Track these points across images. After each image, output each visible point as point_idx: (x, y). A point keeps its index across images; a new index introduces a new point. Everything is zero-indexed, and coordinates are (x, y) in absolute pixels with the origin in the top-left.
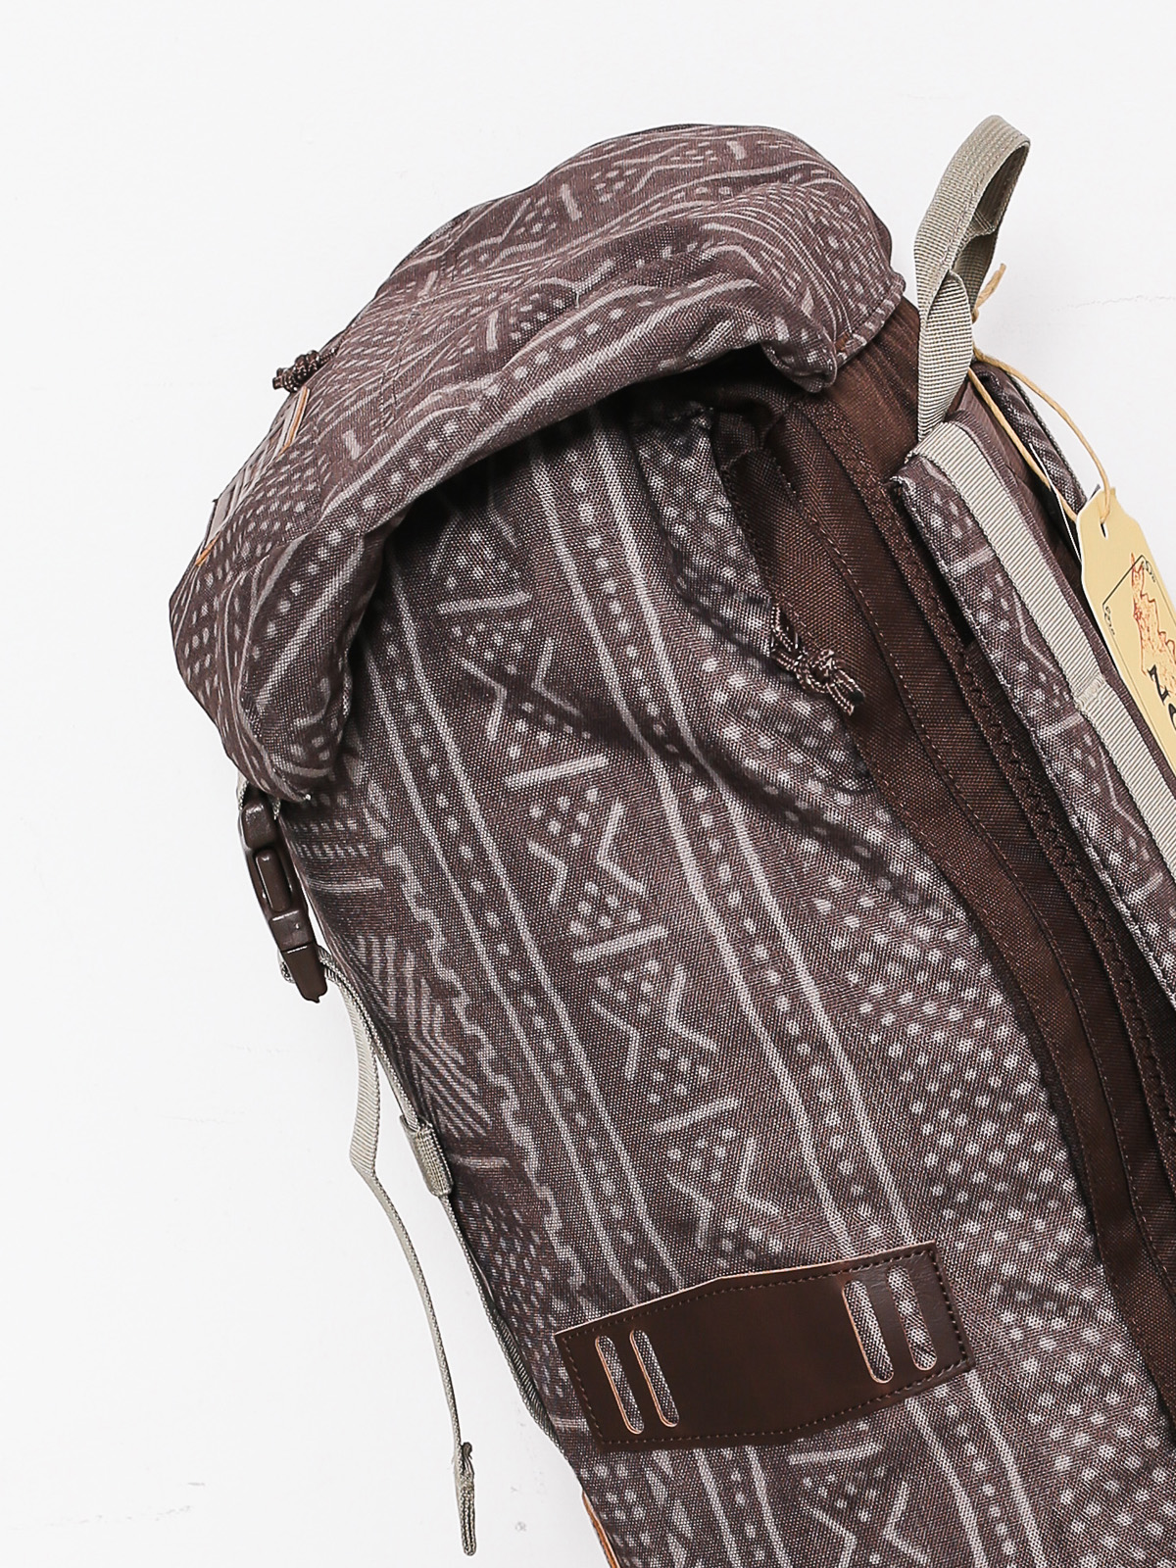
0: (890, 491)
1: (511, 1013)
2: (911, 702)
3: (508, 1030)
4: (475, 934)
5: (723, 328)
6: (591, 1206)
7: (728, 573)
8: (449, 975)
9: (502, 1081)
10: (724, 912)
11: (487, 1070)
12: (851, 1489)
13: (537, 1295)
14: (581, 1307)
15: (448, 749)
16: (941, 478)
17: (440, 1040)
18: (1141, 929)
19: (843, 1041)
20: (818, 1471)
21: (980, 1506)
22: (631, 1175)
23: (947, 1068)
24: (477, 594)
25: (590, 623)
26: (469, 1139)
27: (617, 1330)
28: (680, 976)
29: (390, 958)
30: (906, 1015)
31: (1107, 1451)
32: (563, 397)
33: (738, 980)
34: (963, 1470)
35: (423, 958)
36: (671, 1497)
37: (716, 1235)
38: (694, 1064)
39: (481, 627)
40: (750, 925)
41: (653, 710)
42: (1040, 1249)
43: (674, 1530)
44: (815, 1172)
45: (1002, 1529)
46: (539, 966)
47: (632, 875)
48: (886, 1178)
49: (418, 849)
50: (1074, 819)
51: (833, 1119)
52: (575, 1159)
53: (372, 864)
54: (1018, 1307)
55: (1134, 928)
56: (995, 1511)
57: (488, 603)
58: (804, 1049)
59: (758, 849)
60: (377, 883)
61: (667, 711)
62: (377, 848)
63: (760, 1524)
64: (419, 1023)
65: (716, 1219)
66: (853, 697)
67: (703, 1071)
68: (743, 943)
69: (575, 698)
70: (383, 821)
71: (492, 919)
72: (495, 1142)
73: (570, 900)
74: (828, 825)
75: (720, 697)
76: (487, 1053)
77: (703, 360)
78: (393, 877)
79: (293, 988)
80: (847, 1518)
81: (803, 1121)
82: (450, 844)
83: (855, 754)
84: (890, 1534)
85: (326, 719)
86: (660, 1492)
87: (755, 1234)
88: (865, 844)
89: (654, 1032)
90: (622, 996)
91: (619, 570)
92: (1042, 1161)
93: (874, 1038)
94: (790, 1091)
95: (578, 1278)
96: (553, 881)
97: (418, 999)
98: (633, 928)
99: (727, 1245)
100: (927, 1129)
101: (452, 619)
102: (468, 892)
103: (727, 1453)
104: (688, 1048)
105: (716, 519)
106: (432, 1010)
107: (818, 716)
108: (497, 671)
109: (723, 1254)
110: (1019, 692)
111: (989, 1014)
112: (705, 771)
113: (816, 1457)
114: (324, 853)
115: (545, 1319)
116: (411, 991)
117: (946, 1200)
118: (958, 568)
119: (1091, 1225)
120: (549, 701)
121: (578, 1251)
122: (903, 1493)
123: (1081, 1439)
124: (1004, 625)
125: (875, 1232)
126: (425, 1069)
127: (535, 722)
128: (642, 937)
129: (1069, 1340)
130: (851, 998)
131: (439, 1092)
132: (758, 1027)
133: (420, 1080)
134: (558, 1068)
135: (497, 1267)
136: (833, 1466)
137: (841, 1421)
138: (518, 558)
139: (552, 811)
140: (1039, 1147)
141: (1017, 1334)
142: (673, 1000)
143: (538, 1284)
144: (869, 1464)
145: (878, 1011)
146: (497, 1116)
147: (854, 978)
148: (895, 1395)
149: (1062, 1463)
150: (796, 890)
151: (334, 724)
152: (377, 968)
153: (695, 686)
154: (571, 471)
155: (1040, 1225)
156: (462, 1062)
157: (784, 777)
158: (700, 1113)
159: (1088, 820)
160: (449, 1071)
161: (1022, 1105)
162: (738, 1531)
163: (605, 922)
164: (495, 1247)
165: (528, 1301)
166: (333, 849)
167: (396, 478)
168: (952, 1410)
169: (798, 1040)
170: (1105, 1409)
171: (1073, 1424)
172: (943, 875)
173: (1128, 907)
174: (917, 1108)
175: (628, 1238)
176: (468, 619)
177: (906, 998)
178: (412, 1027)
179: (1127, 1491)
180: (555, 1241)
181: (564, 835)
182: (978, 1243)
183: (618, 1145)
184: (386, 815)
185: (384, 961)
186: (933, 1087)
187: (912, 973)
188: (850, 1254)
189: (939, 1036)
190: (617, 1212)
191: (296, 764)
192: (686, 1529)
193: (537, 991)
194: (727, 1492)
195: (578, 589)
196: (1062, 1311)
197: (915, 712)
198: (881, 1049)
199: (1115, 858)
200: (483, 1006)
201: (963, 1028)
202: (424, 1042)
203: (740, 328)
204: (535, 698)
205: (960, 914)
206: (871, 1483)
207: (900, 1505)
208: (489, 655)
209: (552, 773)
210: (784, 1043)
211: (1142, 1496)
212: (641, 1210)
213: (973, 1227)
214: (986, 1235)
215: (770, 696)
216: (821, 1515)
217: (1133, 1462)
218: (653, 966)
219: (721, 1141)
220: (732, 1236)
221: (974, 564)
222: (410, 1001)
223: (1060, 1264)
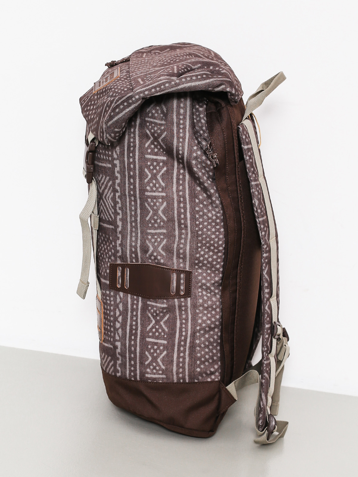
0: (237, 128)
1: (128, 200)
2: (227, 169)
3: (126, 202)
4: (127, 182)
5: (223, 86)
6: (128, 241)
7: (201, 132)
8: (118, 188)
9: (120, 212)
10: (178, 195)
11: (118, 208)
12: (158, 312)
13: (109, 255)
14: (117, 260)
15: (137, 145)
16: (246, 129)
17: (110, 200)
18: (260, 226)
19: (191, 227)
20: (153, 307)
21: (181, 324)
22: (139, 238)
23: (208, 239)
24: (155, 118)
25: (175, 132)
26: (107, 220)
27: (124, 267)
28: (165, 204)
29: (106, 181)
30: (204, 227)
31: (209, 322)
32: (190, 87)
33: (176, 209)
34: (181, 315)
35: (114, 183)
36: (120, 302)
37: (152, 255)
38: (161, 222)
39: (153, 125)
40: (182, 199)
41: (181, 152)
42: (211, 280)
43: (118, 308)
44: (175, 250)
45: (184, 330)
46: (138, 192)
47: (163, 182)
48: (188, 256)
49: (122, 162)
50: (254, 201)
51: (183, 241)
52: (129, 231)
53: (111, 162)
54: (202, 289)
55: (259, 225)
56: (184, 326)
57: (156, 121)
58: (183, 226)
59: (189, 186)
60: (110, 166)
61: (183, 154)
62: (114, 159)
63: (137, 313)
64: (106, 195)
65: (153, 252)
66: (217, 164)
67: (162, 223)
68: (179, 202)
69: (166, 145)
70: (117, 154)
71: (132, 180)
72: (113, 223)
73: (149, 182)
74: (204, 186)
75: (195, 155)
76: (119, 205)
77: (217, 91)
78: (114, 166)
79: (86, 180)
80: (154, 317)
81: (177, 239)
82: (129, 164)
83: (214, 174)
84: (162, 323)
85: (121, 131)
86: (118, 300)
87: (159, 257)
88: (210, 192)
89: (156, 212)
90: (152, 204)
91: (184, 124)
92: (218, 263)
93: (197, 229)
94: (177, 233)
95: (119, 254)
96: (147, 177)
97: (109, 190)
98: (159, 192)
99: (153, 258)
100: (199, 250)
101: (148, 121)
102: (129, 174)
103: (135, 297)
104: (161, 218)
105: (203, 121)
106: (111, 194)
107: (210, 165)
108: (153, 135)
109: (151, 259)
110: (250, 174)
111: (220, 232)
112: (185, 167)
113: (154, 304)
114: (100, 156)
115: (109, 260)
116: (108, 188)
117: (197, 264)
118: (245, 147)
119: (222, 279)
120: (161, 144)
121: (122, 249)
122: (167, 316)
123: (205, 318)
124: (251, 160)
125: (182, 265)
126: (103, 205)
127: (156, 146)
128: (161, 194)
129: (209, 298)
130: (195, 219)
131: (104, 210)
132: (176, 219)
133: (101, 206)
134: (133, 213)
135: (101, 247)
136: (156, 306)
137: (161, 299)
138: (166, 115)
139: (152, 164)
140: (219, 260)
141: (200, 294)
142: (162, 208)
143: (110, 252)
144: (163, 308)
145: (199, 224)
146: (116, 218)
147: (197, 216)
148: (173, 297)
149: (200, 321)
150: (193, 196)
151: (121, 132)
152: (102, 182)
153: (191, 151)
154: (181, 102)
155: (213, 275)
156: (113, 205)
157: (200, 174)
158: (158, 231)
159: (256, 202)
160: (109, 206)
161: (219, 251)
162: (132, 312)
163: (154, 189)
164: (102, 243)
165: (106, 255)
166: (103, 156)
167: (153, 90)
168: (183, 304)
169: (183, 224)
170: (211, 314)
171: (204, 314)
172: (221, 203)
173: (259, 221)
174: (199, 245)
175: (133, 249)
176: (151, 123)
177: (206, 224)
178: (104, 195)
179: (209, 331)
180: (118, 245)
181: (153, 170)
182: (200, 274)
183: (139, 232)
184: (118, 153)
185: (104, 181)
186: (204, 242)
187: (208, 219)
188: (175, 268)
189: (209, 233)
190: (133, 244)
191: (111, 137)
192: (121, 309)
193: (135, 197)
194: (132, 304)
195: (175, 125)
196: (210, 293)
197: (227, 171)
198: (197, 231)
199: (259, 211)
200: (123, 196)
201: (214, 233)
202: (106, 199)
203: (226, 88)
204: (158, 142)
205: (222, 212)
206: (162, 312)
207: (166, 318)
208: (152, 131)
209: (155, 157)
210: (180, 224)
211: (212, 333)
212: (138, 245)
213: (200, 271)
214: (202, 273)
215: (204, 158)
216: (150, 315)
217: (213, 326)
218: (160, 200)
219: (160, 238)
220: (154, 256)
221: (248, 147)
222: (106, 191)
223: (214, 284)
